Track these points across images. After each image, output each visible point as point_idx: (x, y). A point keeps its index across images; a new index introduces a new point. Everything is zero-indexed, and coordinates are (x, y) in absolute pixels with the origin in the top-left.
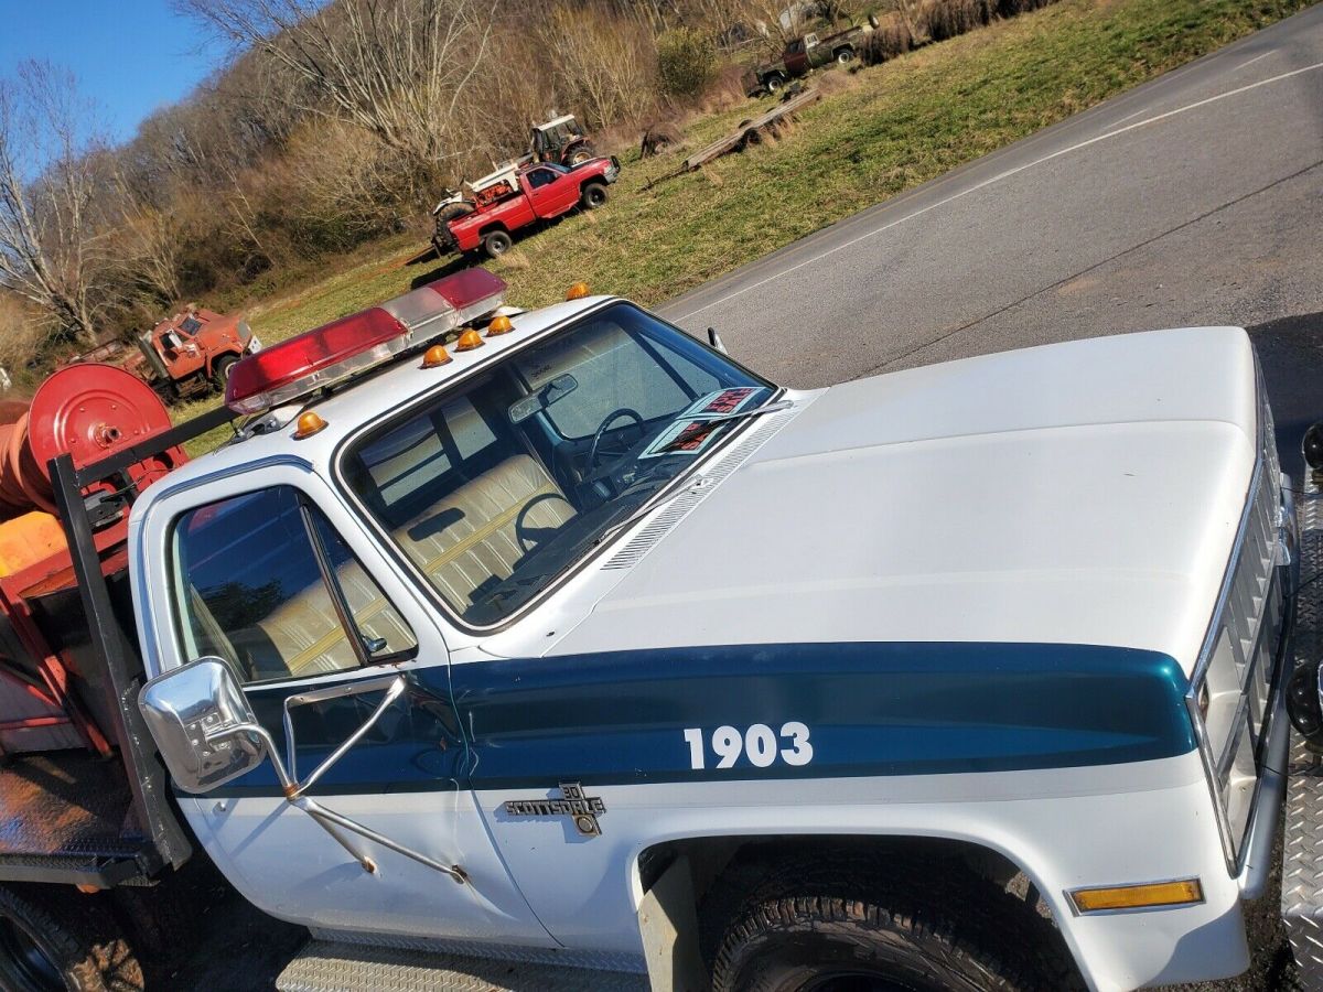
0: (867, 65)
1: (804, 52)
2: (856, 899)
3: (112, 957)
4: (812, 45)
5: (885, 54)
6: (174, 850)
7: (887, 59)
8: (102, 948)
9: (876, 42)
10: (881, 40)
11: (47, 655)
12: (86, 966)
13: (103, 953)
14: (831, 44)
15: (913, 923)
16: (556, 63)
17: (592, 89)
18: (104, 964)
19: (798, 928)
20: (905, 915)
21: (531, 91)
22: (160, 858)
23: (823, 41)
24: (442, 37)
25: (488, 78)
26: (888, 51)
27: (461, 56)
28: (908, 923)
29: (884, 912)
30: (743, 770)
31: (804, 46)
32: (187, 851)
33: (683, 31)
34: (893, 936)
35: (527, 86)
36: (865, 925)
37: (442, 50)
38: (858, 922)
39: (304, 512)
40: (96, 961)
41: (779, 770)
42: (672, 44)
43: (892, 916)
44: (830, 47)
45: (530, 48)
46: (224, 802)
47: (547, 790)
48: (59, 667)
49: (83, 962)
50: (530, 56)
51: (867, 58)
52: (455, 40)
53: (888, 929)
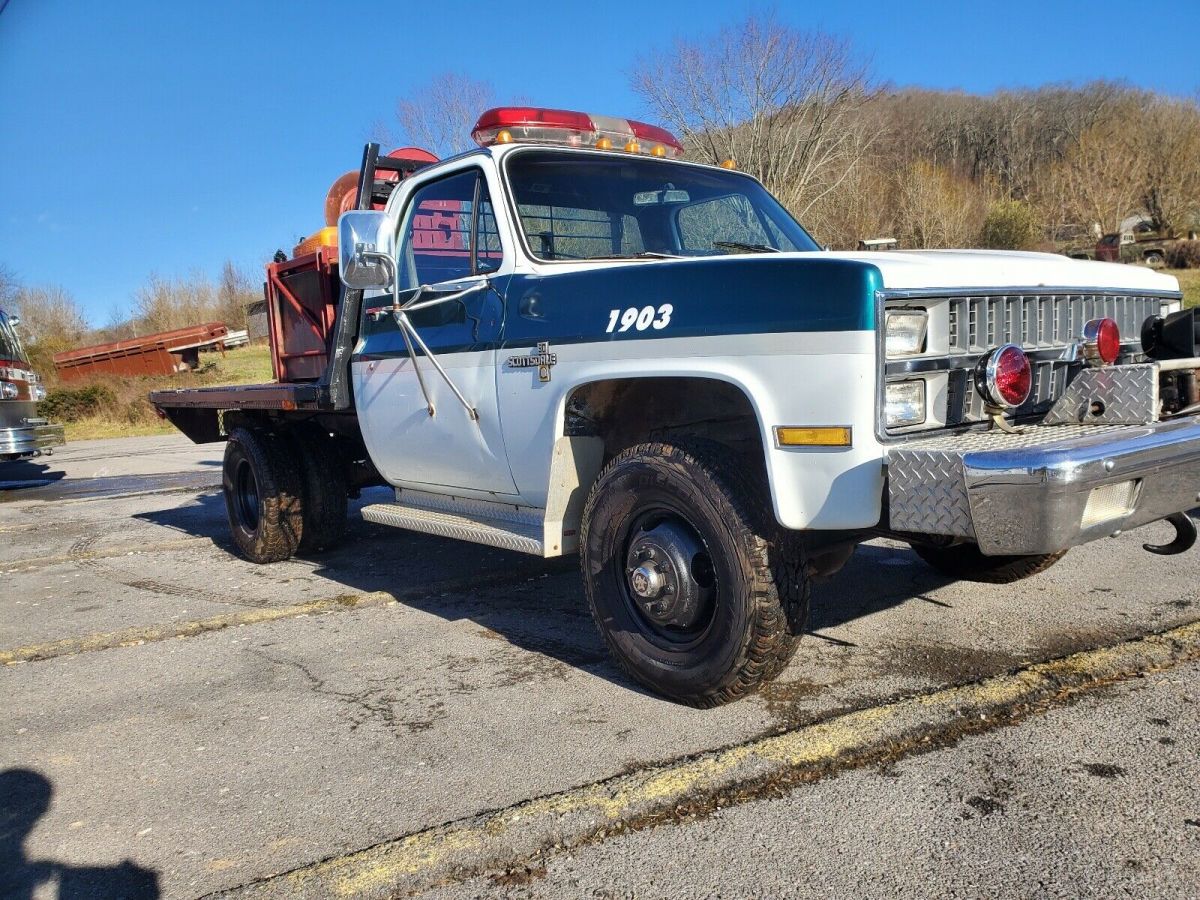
0: (1169, 267)
1: (1116, 246)
2: (670, 444)
3: (289, 506)
4: (1127, 242)
5: (1189, 263)
6: (339, 398)
7: (1190, 267)
8: (287, 496)
9: (1185, 250)
10: (1189, 250)
11: (330, 304)
12: (273, 501)
13: (286, 500)
14: (1145, 245)
15: (695, 461)
16: (903, 204)
17: (923, 231)
18: (283, 506)
19: (634, 461)
20: (691, 456)
21: (874, 219)
22: (329, 397)
23: (1137, 242)
24: (818, 157)
25: (842, 199)
26: (1193, 260)
27: (828, 175)
28: (692, 461)
29: (682, 453)
30: (633, 334)
31: (1119, 242)
32: (346, 403)
33: (1016, 203)
34: (680, 467)
35: (872, 214)
36: (669, 459)
37: (814, 167)
38: (665, 457)
39: (478, 181)
40: (280, 502)
41: (651, 333)
42: (1001, 211)
43: (685, 455)
44: (1143, 248)
45: (884, 186)
46: (373, 363)
47: (531, 349)
48: (332, 312)
49: (273, 497)
50: (883, 192)
51: (1171, 262)
52: (828, 163)
53: (680, 463)
